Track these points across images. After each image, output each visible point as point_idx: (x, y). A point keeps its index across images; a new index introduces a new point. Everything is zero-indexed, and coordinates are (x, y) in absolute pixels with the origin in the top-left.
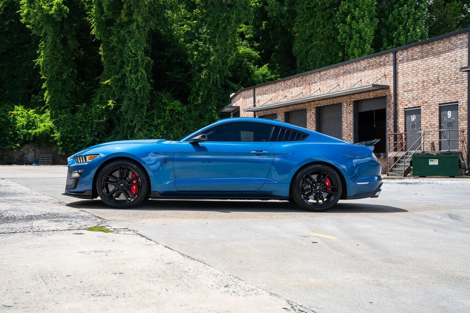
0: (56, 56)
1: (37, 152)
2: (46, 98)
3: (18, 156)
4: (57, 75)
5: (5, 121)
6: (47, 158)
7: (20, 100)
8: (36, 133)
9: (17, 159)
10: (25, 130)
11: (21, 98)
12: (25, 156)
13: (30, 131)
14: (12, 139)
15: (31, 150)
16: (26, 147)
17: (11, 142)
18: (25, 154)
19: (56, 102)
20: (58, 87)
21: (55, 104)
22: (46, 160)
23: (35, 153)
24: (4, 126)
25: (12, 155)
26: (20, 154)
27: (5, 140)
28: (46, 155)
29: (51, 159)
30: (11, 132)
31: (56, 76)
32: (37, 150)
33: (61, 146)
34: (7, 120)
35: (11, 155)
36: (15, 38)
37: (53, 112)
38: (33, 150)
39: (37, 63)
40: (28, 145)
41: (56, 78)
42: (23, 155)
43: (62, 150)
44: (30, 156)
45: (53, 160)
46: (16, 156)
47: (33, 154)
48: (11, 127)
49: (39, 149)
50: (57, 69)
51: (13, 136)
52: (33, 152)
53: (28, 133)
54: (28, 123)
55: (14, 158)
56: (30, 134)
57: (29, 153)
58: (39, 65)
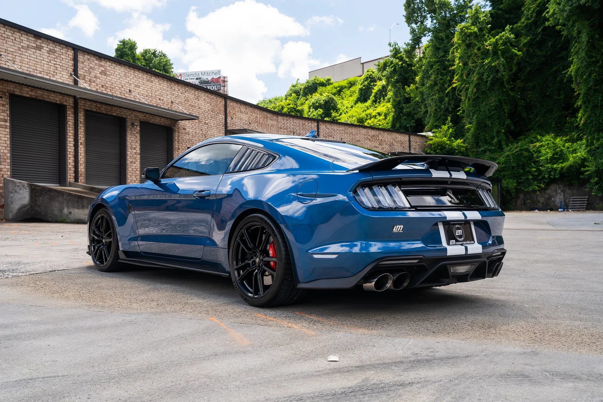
0: (594, 59)
1: (567, 194)
2: (581, 120)
3: (543, 199)
4: (595, 86)
5: (528, 156)
6: (580, 201)
7: (553, 126)
8: (562, 168)
9: (543, 203)
10: (549, 165)
11: (554, 123)
12: (553, 199)
13: (555, 166)
14: (535, 178)
15: (559, 191)
16: (553, 187)
17: (535, 181)
18: (553, 196)
19: (594, 122)
20: (596, 101)
21: (592, 127)
22: (579, 203)
23: (564, 195)
24: (527, 162)
25: (537, 198)
26: (546, 196)
27: (528, 179)
28: (579, 197)
29: (586, 202)
30: (535, 168)
31: (593, 87)
32: (568, 191)
33: (597, 183)
34: (531, 154)
35: (535, 199)
36: (549, 47)
37: (589, 138)
38: (562, 191)
39: (568, 73)
40: (555, 185)
41: (594, 90)
42: (550, 197)
43: (598, 189)
44: (559, 198)
45: (588, 204)
46: (542, 200)
47: (562, 197)
48: (534, 162)
49: (569, 189)
50: (596, 76)
51: (536, 173)
52: (562, 194)
53: (553, 168)
54: (554, 155)
55: (539, 202)
56: (555, 170)
57: (557, 194)
58: (571, 75)
